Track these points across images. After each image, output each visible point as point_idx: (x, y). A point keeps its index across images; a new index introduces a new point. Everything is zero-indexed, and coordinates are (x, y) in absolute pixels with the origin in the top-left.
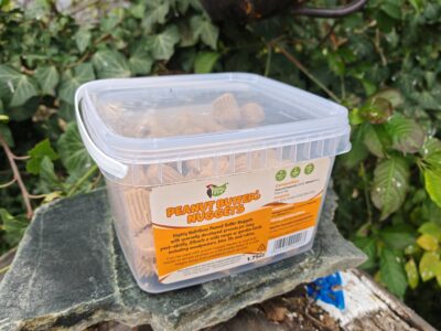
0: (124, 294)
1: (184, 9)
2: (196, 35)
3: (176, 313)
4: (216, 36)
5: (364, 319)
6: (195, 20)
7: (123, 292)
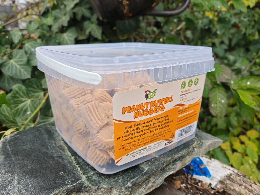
0: (89, 179)
1: (79, 17)
2: (87, 32)
3: (129, 184)
4: (101, 31)
5: (225, 180)
6: (86, 23)
7: (88, 177)
